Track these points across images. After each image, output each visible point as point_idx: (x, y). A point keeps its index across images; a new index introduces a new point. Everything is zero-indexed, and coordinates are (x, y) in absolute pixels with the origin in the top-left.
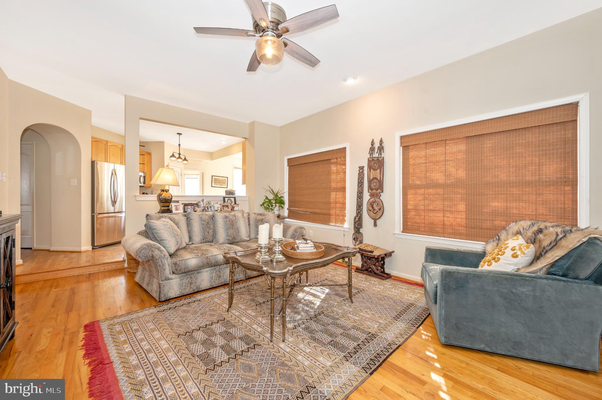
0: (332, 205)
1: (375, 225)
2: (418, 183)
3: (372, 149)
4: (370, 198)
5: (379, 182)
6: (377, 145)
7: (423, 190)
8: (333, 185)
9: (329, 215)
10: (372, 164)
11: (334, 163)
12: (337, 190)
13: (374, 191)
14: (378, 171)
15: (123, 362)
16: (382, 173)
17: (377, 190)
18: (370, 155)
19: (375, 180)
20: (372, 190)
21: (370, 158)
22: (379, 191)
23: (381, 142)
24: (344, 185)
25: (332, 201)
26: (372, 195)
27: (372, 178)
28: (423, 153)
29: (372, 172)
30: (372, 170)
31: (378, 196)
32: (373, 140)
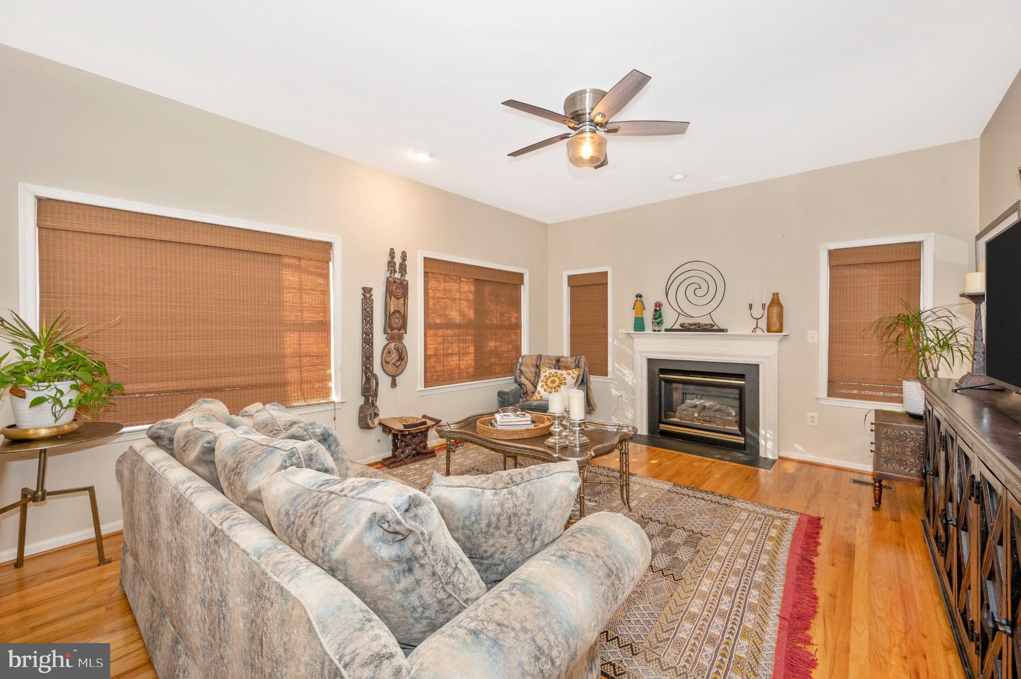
0: (289, 361)
1: (394, 384)
2: (438, 321)
3: (391, 264)
4: (387, 342)
5: (403, 318)
6: (398, 260)
7: (442, 331)
8: (290, 316)
9: (284, 384)
10: (394, 287)
11: (289, 266)
12: (302, 327)
13: (396, 331)
14: (402, 300)
15: (767, 604)
16: (405, 304)
17: (399, 330)
18: (391, 273)
19: (397, 315)
20: (392, 329)
21: (390, 277)
22: (402, 331)
23: (404, 256)
24: (325, 316)
25: (288, 351)
26: (391, 339)
27: (392, 310)
28: (442, 286)
29: (393, 301)
30: (393, 298)
31: (400, 338)
32: (392, 249)
